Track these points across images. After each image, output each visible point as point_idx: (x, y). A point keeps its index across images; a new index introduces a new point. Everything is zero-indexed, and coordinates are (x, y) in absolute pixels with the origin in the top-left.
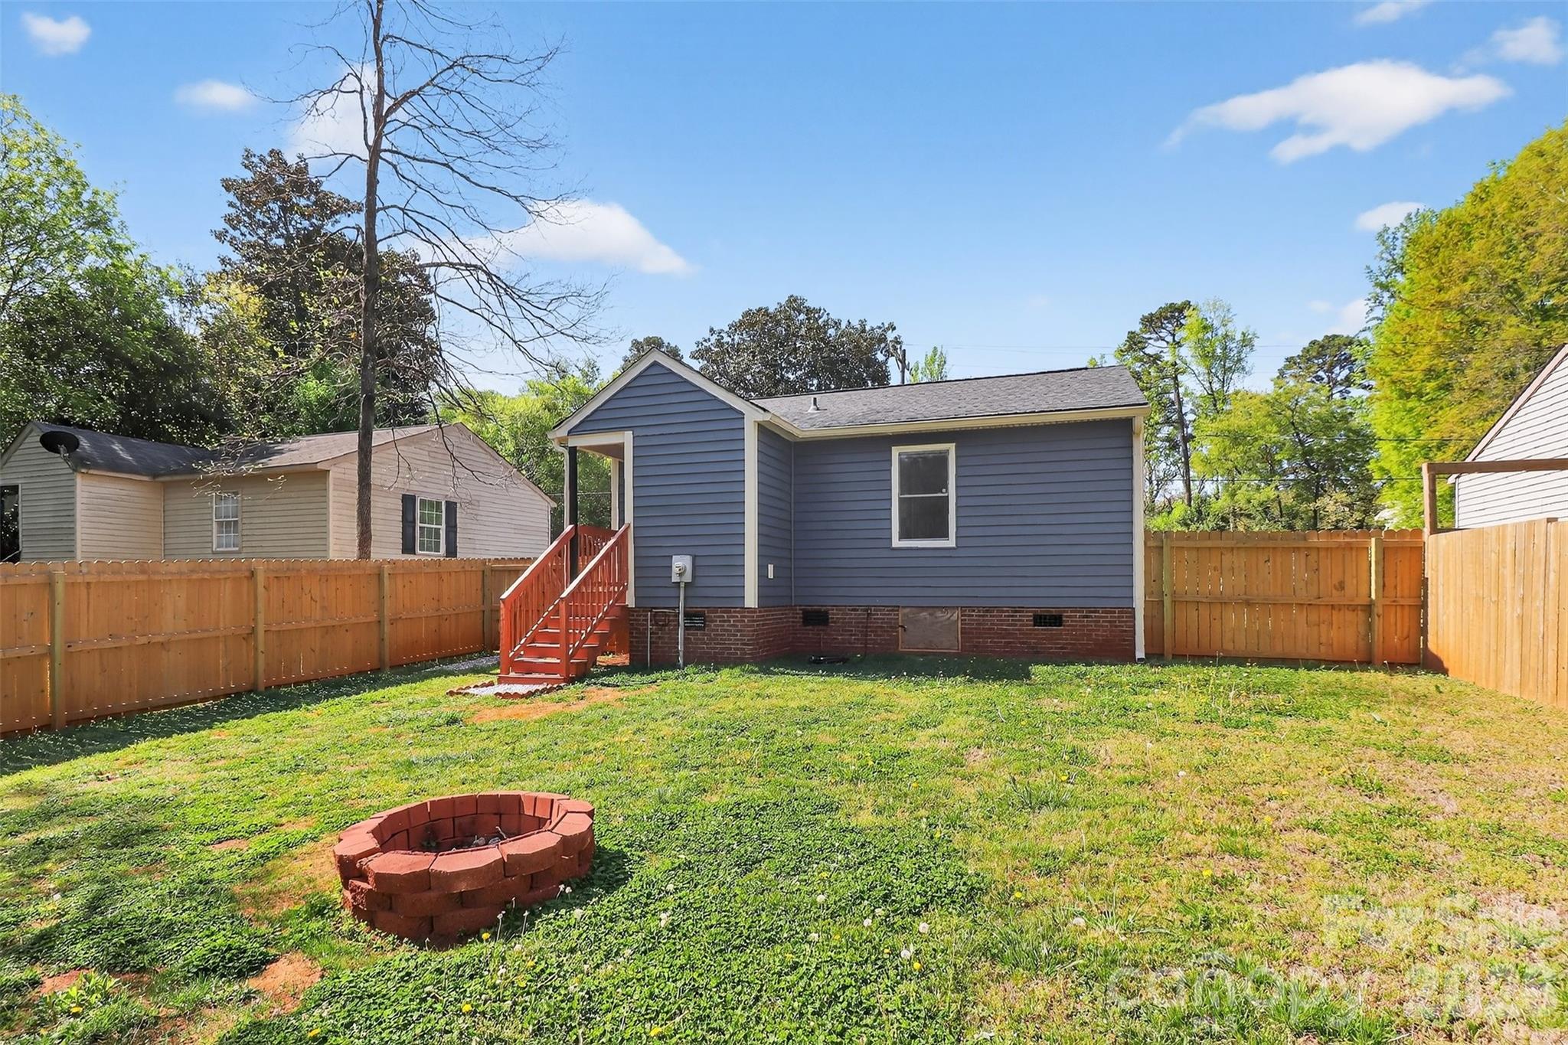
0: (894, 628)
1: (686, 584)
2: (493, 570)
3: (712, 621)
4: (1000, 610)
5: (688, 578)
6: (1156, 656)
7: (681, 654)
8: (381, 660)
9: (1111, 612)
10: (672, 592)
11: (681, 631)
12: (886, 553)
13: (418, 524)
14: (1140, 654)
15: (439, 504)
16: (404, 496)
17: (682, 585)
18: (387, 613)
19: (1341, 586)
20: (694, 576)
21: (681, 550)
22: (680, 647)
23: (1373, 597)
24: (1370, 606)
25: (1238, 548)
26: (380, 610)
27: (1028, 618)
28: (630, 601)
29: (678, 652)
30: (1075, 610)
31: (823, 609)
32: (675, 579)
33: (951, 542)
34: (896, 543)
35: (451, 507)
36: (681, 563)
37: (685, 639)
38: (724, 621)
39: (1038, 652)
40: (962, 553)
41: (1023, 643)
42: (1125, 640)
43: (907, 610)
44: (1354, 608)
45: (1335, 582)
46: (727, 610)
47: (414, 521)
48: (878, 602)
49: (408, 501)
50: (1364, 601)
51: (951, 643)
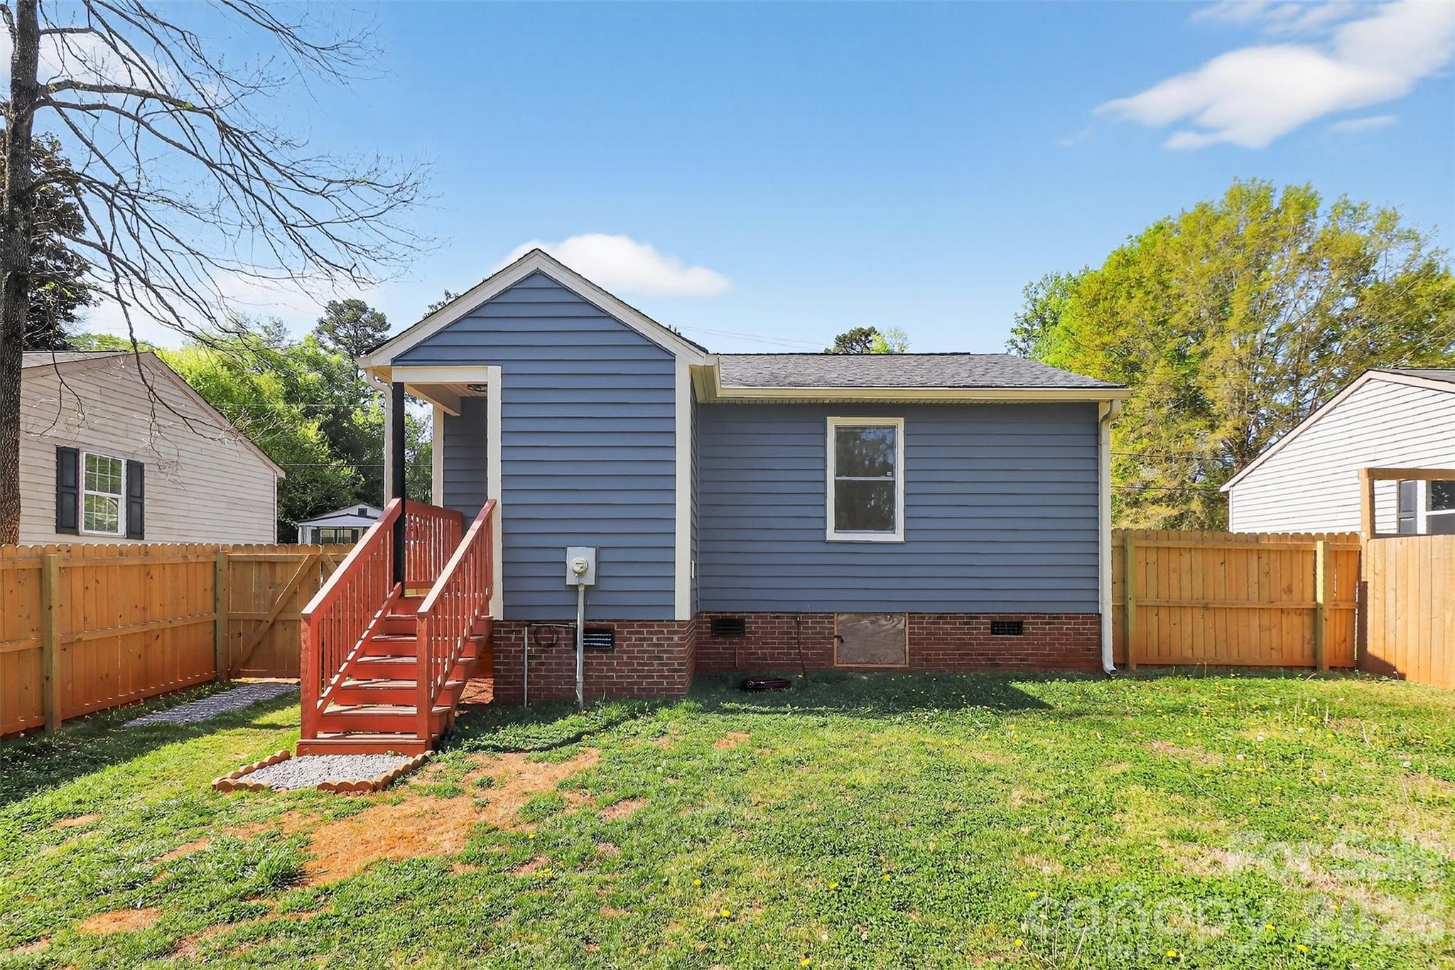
0: (829, 639)
1: (587, 588)
2: (232, 562)
3: (625, 639)
4: (954, 616)
5: (590, 580)
6: (1122, 666)
7: (580, 686)
8: (44, 711)
9: (1073, 618)
10: (565, 599)
11: (579, 656)
12: (821, 548)
13: (83, 491)
14: (1109, 665)
15: (116, 464)
16: (58, 448)
17: (581, 589)
18: (57, 634)
19: (1289, 590)
20: (598, 577)
21: (581, 539)
22: (579, 678)
23: (1320, 599)
24: (1315, 610)
25: (1196, 549)
26: (43, 629)
27: (984, 627)
28: (496, 611)
29: (575, 683)
30: (1038, 615)
31: (737, 616)
32: (571, 580)
33: (898, 536)
34: (832, 535)
35: (136, 470)
36: (580, 560)
37: (585, 664)
38: (644, 639)
39: (997, 665)
40: (910, 548)
41: (981, 655)
42: (1089, 650)
43: (842, 618)
44: (1300, 612)
45: (1284, 585)
46: (648, 623)
47: (76, 487)
48: (808, 608)
49: (66, 458)
50: (1311, 605)
51: (895, 656)
